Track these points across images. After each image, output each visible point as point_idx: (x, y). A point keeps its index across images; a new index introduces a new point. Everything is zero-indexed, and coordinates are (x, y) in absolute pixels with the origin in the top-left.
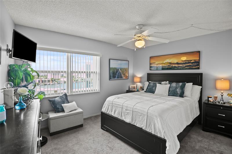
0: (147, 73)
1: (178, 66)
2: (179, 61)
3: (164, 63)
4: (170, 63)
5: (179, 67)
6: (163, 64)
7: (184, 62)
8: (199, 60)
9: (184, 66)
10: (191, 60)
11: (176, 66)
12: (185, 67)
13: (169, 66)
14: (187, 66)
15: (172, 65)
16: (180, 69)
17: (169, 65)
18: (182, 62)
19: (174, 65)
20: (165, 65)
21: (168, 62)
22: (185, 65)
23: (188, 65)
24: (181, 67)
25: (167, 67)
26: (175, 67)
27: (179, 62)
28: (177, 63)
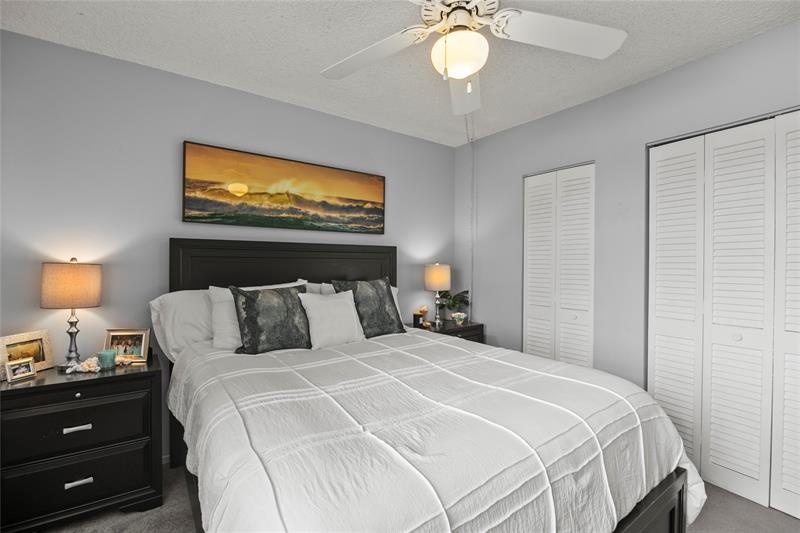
0: (171, 239)
1: (328, 214)
2: (329, 197)
3: (272, 196)
4: (298, 199)
5: (330, 219)
6: (265, 198)
7: (347, 204)
8: (383, 205)
9: (346, 219)
10: (366, 202)
11: (322, 214)
12: (350, 223)
13: (292, 211)
14: (355, 220)
15: (303, 210)
16: (334, 230)
17: (291, 208)
18: (341, 204)
19: (312, 212)
20: (276, 202)
21: (288, 194)
22: (348, 215)
23: (357, 215)
24: (335, 220)
25: (284, 215)
26: (317, 218)
27: (331, 202)
28: (325, 205)
